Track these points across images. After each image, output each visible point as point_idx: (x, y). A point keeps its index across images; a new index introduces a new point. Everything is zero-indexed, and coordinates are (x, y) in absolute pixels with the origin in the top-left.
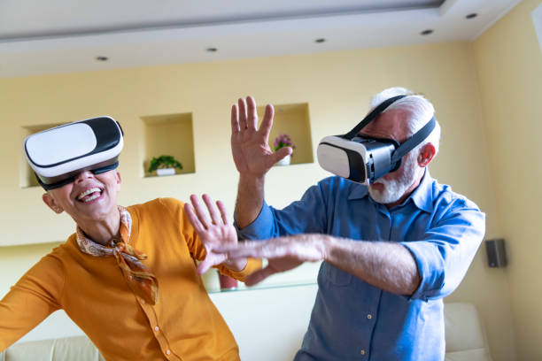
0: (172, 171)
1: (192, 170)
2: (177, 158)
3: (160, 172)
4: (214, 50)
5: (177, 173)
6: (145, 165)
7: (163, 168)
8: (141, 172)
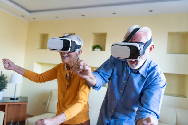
0: (99, 50)
1: (104, 50)
2: (101, 46)
3: (96, 49)
4: (115, 14)
5: (101, 51)
6: (92, 47)
7: (97, 48)
8: (91, 49)
